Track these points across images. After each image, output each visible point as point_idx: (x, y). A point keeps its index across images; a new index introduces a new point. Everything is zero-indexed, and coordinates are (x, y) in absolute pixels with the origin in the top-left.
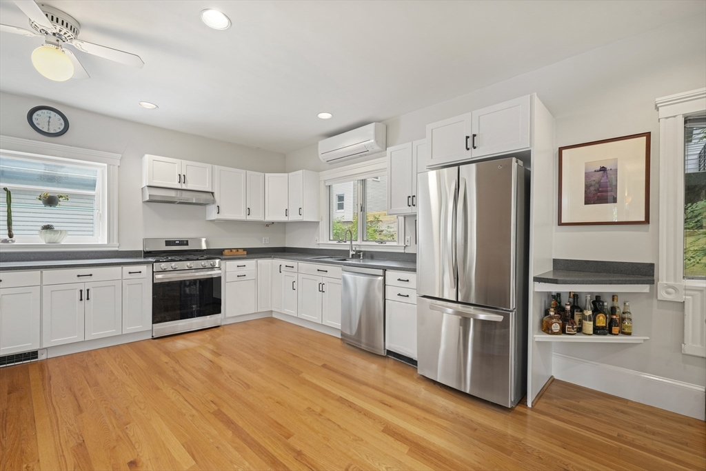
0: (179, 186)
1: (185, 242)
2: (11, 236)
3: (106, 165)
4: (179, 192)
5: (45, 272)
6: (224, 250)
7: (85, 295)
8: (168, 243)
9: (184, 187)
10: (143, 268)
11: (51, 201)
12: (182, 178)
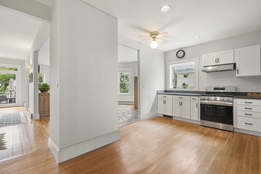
0: (216, 64)
1: (223, 89)
2: (176, 86)
3: (194, 62)
4: (218, 66)
5: (173, 96)
6: (247, 93)
7: (181, 104)
8: (215, 89)
9: (218, 64)
10: (197, 98)
11: (185, 76)
12: (217, 60)
